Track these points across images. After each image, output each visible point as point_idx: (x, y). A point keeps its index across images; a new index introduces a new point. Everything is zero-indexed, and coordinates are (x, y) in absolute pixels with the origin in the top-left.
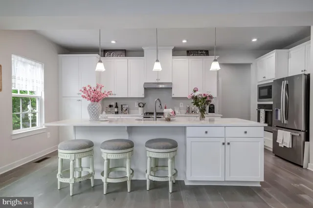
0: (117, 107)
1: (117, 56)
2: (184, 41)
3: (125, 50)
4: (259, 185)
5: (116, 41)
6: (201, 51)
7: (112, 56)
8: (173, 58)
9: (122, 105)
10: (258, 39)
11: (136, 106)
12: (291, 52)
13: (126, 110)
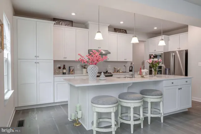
0: (64, 68)
1: (65, 25)
2: (122, 23)
3: (72, 21)
4: (187, 110)
5: (76, 13)
6: (122, 30)
7: (61, 25)
8: (109, 33)
9: (70, 67)
10: (157, 28)
11: (78, 68)
12: (170, 38)
13: (73, 71)
